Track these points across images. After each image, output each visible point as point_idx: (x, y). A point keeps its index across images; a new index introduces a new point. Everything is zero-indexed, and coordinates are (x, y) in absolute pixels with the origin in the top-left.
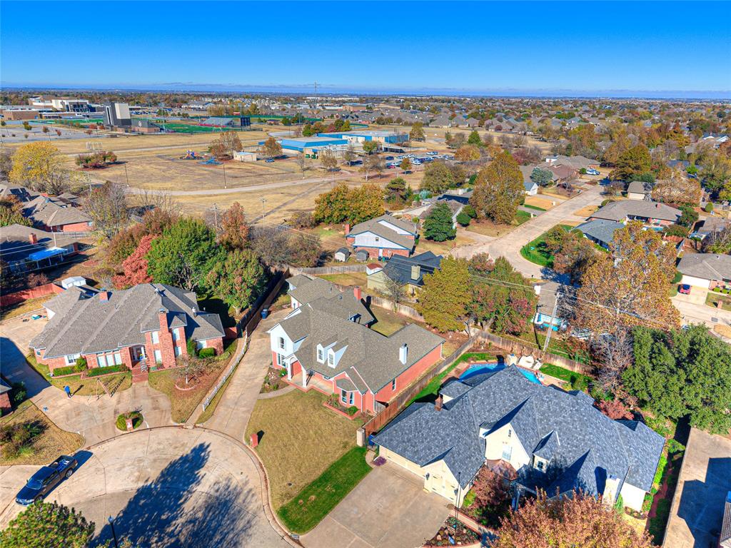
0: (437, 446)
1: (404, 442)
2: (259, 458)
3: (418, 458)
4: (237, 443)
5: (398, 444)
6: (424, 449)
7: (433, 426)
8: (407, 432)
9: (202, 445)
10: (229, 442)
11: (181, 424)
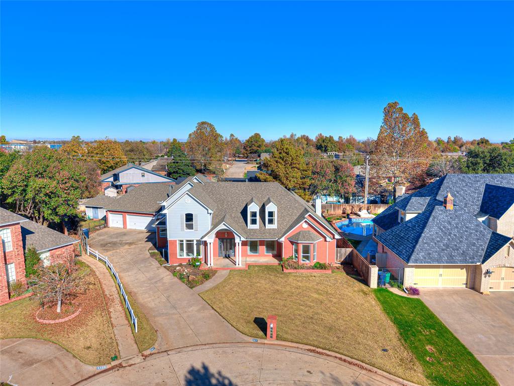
0: (478, 239)
1: (443, 250)
2: (301, 346)
3: (470, 258)
4: (240, 345)
5: (439, 254)
6: (468, 247)
7: (457, 224)
8: (438, 239)
9: (193, 371)
10: (229, 350)
11: (114, 363)
